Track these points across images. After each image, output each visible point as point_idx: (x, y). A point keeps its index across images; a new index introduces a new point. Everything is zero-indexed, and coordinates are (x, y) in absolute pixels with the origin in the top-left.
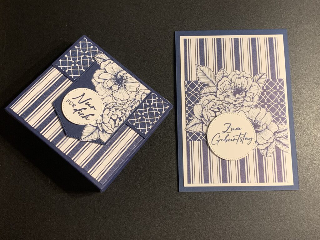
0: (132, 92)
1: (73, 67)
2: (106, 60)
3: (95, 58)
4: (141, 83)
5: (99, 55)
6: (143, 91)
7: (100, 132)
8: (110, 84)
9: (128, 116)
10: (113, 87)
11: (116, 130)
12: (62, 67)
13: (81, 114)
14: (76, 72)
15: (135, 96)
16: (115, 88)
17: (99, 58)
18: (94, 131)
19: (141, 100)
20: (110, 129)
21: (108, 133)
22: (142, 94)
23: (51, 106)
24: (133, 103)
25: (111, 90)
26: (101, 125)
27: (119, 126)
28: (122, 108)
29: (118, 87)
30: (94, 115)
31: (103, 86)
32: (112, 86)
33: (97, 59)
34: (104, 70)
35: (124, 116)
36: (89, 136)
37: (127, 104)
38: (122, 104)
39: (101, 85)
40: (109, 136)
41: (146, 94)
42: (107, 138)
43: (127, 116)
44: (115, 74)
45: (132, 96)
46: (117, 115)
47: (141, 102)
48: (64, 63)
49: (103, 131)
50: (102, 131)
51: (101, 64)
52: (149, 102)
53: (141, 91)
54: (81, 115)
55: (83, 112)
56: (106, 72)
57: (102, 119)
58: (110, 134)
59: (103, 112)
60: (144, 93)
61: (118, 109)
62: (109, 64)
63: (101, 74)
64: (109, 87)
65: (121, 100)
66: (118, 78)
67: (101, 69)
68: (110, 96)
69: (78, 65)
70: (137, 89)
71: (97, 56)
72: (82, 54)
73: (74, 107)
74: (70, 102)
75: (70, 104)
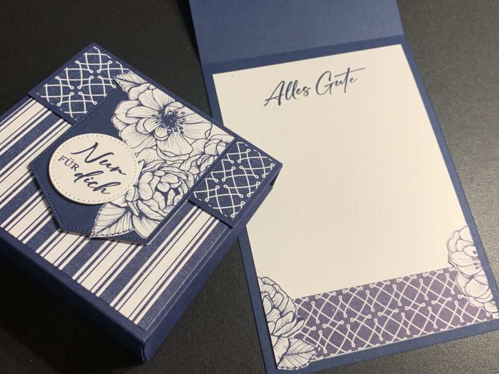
0: (197, 140)
1: (71, 96)
2: (139, 85)
3: (118, 81)
4: (214, 123)
5: (124, 76)
6: (220, 137)
7: (134, 218)
8: (151, 126)
9: (193, 184)
10: (156, 131)
11: (169, 212)
12: (49, 98)
13: (90, 183)
14: (78, 107)
15: (203, 147)
16: (162, 133)
17: (126, 81)
18: (121, 217)
19: (218, 155)
20: (156, 212)
21: (151, 219)
22: (218, 143)
23: (27, 171)
24: (200, 160)
25: (154, 136)
26: (135, 204)
27: (175, 204)
28: (178, 170)
29: (168, 132)
30: (119, 183)
31: (137, 131)
32: (154, 130)
33: (121, 83)
34: (137, 101)
35: (184, 185)
36: (110, 226)
37: (188, 163)
38: (178, 162)
39: (131, 129)
40: (155, 225)
41: (226, 143)
42: (151, 230)
43: (191, 184)
44: (160, 108)
45: (199, 147)
46: (170, 184)
47: (216, 158)
48: (55, 91)
49: (142, 215)
50: (137, 214)
51: (129, 90)
52: (232, 157)
53: (216, 137)
54: (91, 185)
55: (96, 178)
56: (140, 105)
57: (137, 192)
58: (157, 220)
59: (139, 178)
60: (221, 141)
61: (170, 172)
62: (145, 90)
63: (130, 109)
64: (150, 131)
65: (174, 155)
66: (166, 115)
67: (131, 100)
68: (153, 148)
69: (81, 93)
70: (207, 134)
71: (120, 77)
72: (91, 74)
73: (75, 170)
74: (67, 160)
75: (67, 164)
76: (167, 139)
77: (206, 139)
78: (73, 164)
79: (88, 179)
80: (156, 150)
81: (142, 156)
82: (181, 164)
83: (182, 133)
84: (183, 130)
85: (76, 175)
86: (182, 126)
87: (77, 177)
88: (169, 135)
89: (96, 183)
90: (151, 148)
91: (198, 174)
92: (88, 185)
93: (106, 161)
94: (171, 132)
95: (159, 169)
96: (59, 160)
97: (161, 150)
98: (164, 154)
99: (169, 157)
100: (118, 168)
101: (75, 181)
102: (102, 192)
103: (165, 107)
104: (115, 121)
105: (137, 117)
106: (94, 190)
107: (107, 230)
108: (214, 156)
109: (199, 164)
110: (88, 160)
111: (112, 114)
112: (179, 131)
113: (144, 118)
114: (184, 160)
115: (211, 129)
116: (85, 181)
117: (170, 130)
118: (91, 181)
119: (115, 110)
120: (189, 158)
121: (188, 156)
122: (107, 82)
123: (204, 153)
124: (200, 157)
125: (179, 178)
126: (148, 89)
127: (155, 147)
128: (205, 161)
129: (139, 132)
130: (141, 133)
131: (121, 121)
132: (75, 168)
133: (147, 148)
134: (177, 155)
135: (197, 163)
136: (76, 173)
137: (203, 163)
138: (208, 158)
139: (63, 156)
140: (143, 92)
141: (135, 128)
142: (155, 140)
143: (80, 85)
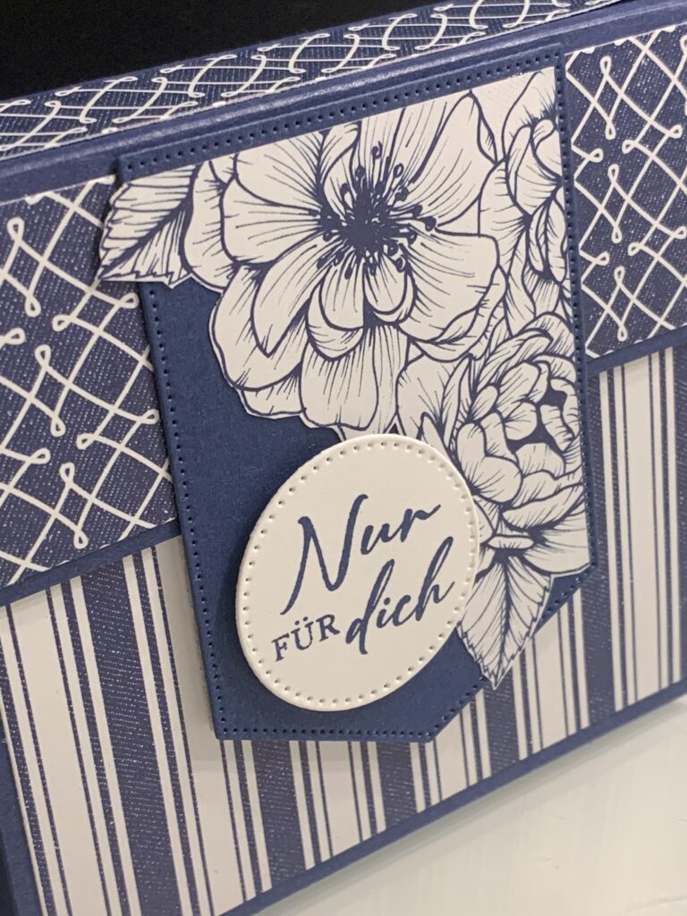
0: (479, 197)
1: (77, 480)
2: (186, 206)
6: (519, 118)
9: (572, 337)
10: (371, 300)
11: (578, 461)
12: (34, 560)
13: (395, 616)
14: (127, 484)
15: (508, 201)
16: (388, 289)
18: (507, 588)
19: (557, 181)
20: (556, 493)
21: (562, 519)
22: (531, 140)
25: (383, 323)
27: (576, 428)
29: (397, 264)
30: (449, 541)
31: (333, 360)
32: (367, 306)
33: (142, 269)
34: (243, 271)
35: (556, 362)
36: (506, 628)
37: (518, 294)
39: (314, 374)
40: (580, 521)
41: (548, 115)
42: (583, 539)
43: (568, 342)
44: (312, 212)
45: (499, 216)
46: (526, 399)
47: (561, 195)
51: (185, 264)
52: (588, 142)
53: (512, 128)
54: (401, 618)
55: (393, 592)
56: (261, 271)
58: (575, 506)
61: (501, 370)
62: (221, 205)
63: (252, 319)
64: (358, 320)
65: (474, 313)
66: (347, 216)
67: (225, 289)
68: (410, 358)
69: (84, 436)
70: (486, 147)
71: (112, 249)
72: (29, 347)
73: (336, 632)
74: (292, 637)
75: (303, 643)
76: (416, 289)
77: (496, 163)
78: (316, 627)
79: (383, 612)
80: (424, 353)
81: (410, 417)
82: (505, 317)
83: (430, 222)
84: (426, 211)
85: (349, 639)
86: (411, 199)
87: (357, 640)
88: (408, 271)
89: (406, 599)
90: (407, 363)
91: (561, 297)
92: (397, 623)
93: (369, 530)
94: (406, 255)
95: (474, 394)
96: (279, 658)
97: (432, 341)
98: (450, 341)
99: (465, 335)
100: (409, 512)
101: (363, 651)
102: (437, 600)
103: (318, 192)
104: (259, 403)
105: (295, 321)
106: (418, 618)
107: (509, 639)
108: (554, 193)
109: (539, 266)
110: (333, 579)
111: (230, 393)
112: (420, 226)
113: (308, 302)
114: (503, 300)
115: (481, 117)
116: (380, 624)
117: (400, 252)
118: (390, 609)
119: (222, 376)
120: (507, 276)
121: (499, 277)
122: (94, 312)
123: (526, 219)
124: (528, 240)
125: (531, 361)
126: (222, 187)
127: (414, 352)
128: (546, 240)
129: (339, 358)
130: (347, 354)
131: (272, 385)
132: (330, 627)
133: (400, 375)
134: (477, 308)
135: (536, 272)
136: (343, 635)
137: (547, 250)
138: (546, 222)
139: (276, 641)
140: (222, 222)
141: (320, 359)
142: (394, 331)
143: (49, 419)
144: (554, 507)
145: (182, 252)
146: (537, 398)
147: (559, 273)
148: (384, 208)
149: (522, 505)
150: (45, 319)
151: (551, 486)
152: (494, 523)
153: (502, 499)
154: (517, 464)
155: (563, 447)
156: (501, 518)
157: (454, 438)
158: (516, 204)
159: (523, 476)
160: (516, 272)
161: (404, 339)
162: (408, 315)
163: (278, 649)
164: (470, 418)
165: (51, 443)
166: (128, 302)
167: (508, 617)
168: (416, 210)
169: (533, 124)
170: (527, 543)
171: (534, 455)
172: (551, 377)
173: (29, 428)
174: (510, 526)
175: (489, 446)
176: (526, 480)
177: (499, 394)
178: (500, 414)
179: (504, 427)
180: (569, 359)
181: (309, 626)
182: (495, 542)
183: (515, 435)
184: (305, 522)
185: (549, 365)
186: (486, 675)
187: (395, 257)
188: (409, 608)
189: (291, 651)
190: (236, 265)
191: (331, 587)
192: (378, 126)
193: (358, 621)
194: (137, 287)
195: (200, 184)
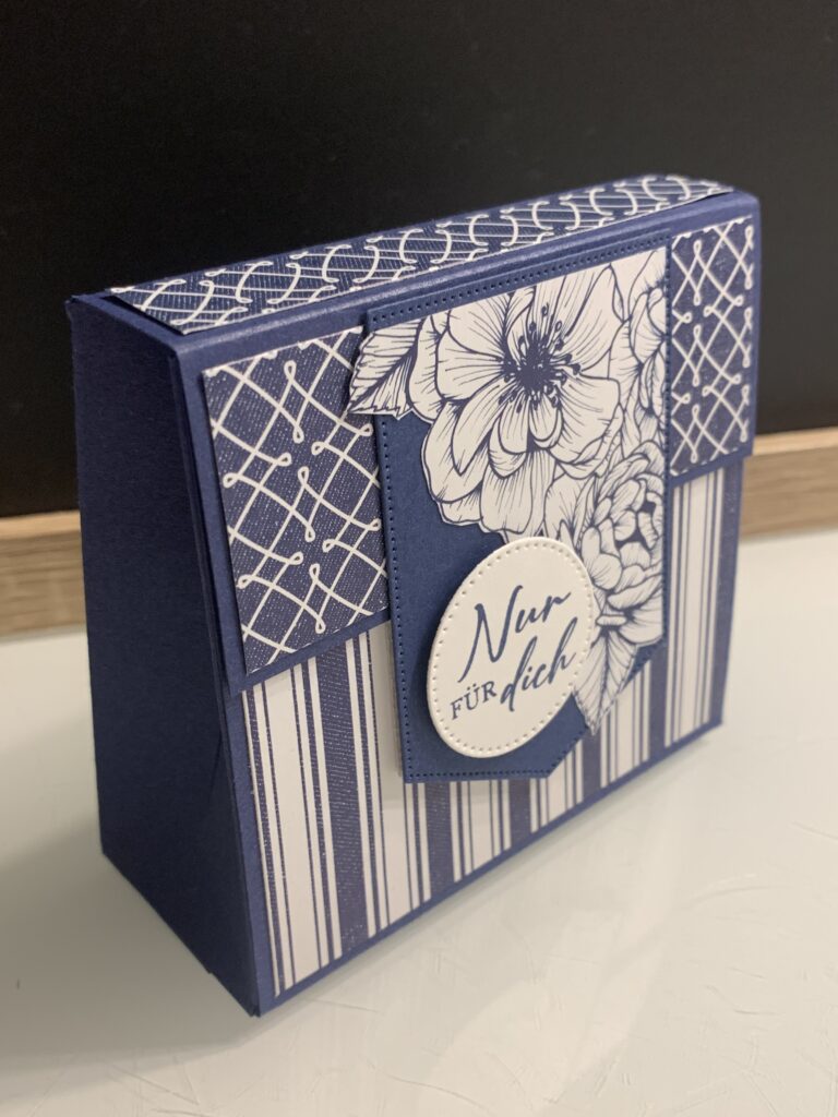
0: (610, 349)
1: (321, 578)
2: (412, 354)
5: (364, 372)
6: (641, 286)
9: (663, 460)
10: (533, 430)
11: (660, 556)
12: (287, 644)
13: (535, 681)
14: (356, 580)
15: (629, 352)
16: (545, 421)
17: (381, 382)
18: (607, 656)
19: (662, 337)
20: (645, 579)
21: (647, 601)
22: (647, 304)
24: (643, 390)
25: (539, 448)
26: (607, 610)
27: (660, 531)
28: (625, 464)
29: (552, 401)
31: (504, 478)
32: (530, 435)
33: (379, 404)
34: (448, 406)
35: (652, 479)
36: (604, 687)
37: (631, 425)
38: (613, 448)
39: (490, 489)
40: (657, 603)
41: (660, 284)
42: (658, 616)
44: (498, 359)
45: (623, 364)
47: (663, 348)
48: (278, 615)
49: (629, 612)
50: (623, 620)
51: (409, 401)
53: (635, 294)
54: (539, 682)
55: (534, 662)
56: (460, 405)
58: (655, 591)
61: (616, 485)
62: (436, 352)
63: (451, 445)
64: (523, 447)
65: (600, 441)
66: (521, 362)
67: (435, 420)
68: (556, 477)
69: (328, 541)
70: (617, 308)
71: (359, 387)
72: (294, 468)
73: (494, 695)
74: (465, 699)
75: (472, 705)
76: (563, 421)
77: (623, 322)
78: (481, 692)
79: (527, 678)
80: (565, 472)
81: (552, 524)
82: (621, 444)
83: (576, 368)
84: (574, 360)
85: (503, 700)
86: (565, 350)
87: (508, 700)
88: (559, 407)
89: (543, 667)
90: (554, 480)
91: (659, 428)
92: (535, 686)
93: (522, 613)
94: (559, 394)
95: (596, 504)
96: (455, 717)
97: (571, 463)
98: (583, 463)
99: (593, 458)
100: (550, 598)
101: (512, 709)
102: (564, 667)
103: (503, 344)
104: (452, 513)
105: (481, 447)
106: (550, 681)
107: (606, 696)
108: (659, 346)
109: (646, 404)
110: (495, 653)
111: (433, 503)
112: (569, 371)
113: (491, 430)
114: (620, 430)
115: (616, 285)
116: (524, 688)
117: (555, 392)
118: (532, 675)
119: (428, 491)
120: (624, 411)
121: (619, 412)
122: (342, 440)
123: (640, 367)
124: (640, 384)
125: (635, 478)
126: (438, 337)
127: (559, 471)
128: (652, 383)
129: (508, 477)
130: (513, 474)
131: (461, 499)
132: (491, 691)
133: (548, 490)
134: (602, 437)
135: (643, 408)
136: (499, 697)
137: (652, 391)
138: (653, 369)
139: (453, 704)
140: (436, 366)
141: (496, 478)
142: (546, 455)
143: (304, 527)
144: (641, 593)
145: (407, 391)
146: (637, 507)
147: (658, 409)
148: (547, 356)
149: (621, 591)
150: (307, 445)
151: (641, 575)
152: (602, 605)
153: (608, 586)
154: (620, 559)
155: (650, 544)
156: (607, 602)
157: (580, 539)
158: (634, 355)
159: (624, 568)
160: (630, 409)
161: (552, 460)
162: (556, 443)
163: (455, 709)
164: (593, 524)
165: (304, 547)
166: (365, 431)
167: (606, 678)
168: (568, 357)
169: (649, 291)
170: (620, 620)
171: (633, 551)
172: (647, 491)
173: (290, 535)
174: (613, 608)
175: (603, 545)
176: (626, 571)
177: (613, 504)
178: (611, 519)
179: (614, 530)
180: (660, 477)
181: (476, 691)
182: (602, 621)
183: (621, 537)
184: (480, 608)
185: (646, 480)
186: (589, 724)
187: (551, 396)
188: (544, 674)
189: (463, 712)
190: (444, 401)
191: (494, 659)
192: (547, 289)
193: (509, 686)
194: (373, 419)
195: (423, 335)
